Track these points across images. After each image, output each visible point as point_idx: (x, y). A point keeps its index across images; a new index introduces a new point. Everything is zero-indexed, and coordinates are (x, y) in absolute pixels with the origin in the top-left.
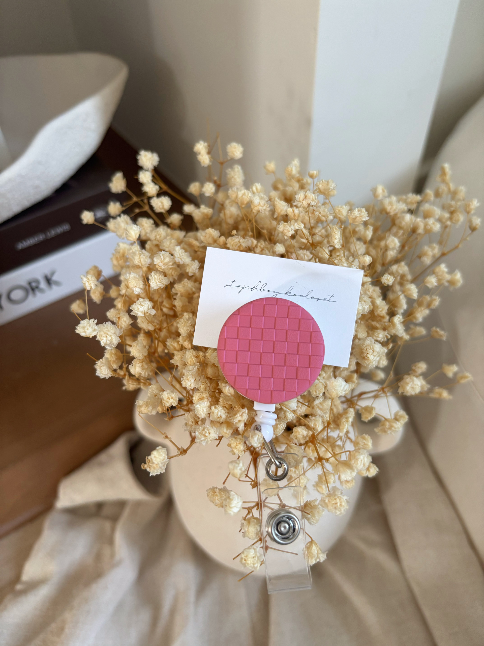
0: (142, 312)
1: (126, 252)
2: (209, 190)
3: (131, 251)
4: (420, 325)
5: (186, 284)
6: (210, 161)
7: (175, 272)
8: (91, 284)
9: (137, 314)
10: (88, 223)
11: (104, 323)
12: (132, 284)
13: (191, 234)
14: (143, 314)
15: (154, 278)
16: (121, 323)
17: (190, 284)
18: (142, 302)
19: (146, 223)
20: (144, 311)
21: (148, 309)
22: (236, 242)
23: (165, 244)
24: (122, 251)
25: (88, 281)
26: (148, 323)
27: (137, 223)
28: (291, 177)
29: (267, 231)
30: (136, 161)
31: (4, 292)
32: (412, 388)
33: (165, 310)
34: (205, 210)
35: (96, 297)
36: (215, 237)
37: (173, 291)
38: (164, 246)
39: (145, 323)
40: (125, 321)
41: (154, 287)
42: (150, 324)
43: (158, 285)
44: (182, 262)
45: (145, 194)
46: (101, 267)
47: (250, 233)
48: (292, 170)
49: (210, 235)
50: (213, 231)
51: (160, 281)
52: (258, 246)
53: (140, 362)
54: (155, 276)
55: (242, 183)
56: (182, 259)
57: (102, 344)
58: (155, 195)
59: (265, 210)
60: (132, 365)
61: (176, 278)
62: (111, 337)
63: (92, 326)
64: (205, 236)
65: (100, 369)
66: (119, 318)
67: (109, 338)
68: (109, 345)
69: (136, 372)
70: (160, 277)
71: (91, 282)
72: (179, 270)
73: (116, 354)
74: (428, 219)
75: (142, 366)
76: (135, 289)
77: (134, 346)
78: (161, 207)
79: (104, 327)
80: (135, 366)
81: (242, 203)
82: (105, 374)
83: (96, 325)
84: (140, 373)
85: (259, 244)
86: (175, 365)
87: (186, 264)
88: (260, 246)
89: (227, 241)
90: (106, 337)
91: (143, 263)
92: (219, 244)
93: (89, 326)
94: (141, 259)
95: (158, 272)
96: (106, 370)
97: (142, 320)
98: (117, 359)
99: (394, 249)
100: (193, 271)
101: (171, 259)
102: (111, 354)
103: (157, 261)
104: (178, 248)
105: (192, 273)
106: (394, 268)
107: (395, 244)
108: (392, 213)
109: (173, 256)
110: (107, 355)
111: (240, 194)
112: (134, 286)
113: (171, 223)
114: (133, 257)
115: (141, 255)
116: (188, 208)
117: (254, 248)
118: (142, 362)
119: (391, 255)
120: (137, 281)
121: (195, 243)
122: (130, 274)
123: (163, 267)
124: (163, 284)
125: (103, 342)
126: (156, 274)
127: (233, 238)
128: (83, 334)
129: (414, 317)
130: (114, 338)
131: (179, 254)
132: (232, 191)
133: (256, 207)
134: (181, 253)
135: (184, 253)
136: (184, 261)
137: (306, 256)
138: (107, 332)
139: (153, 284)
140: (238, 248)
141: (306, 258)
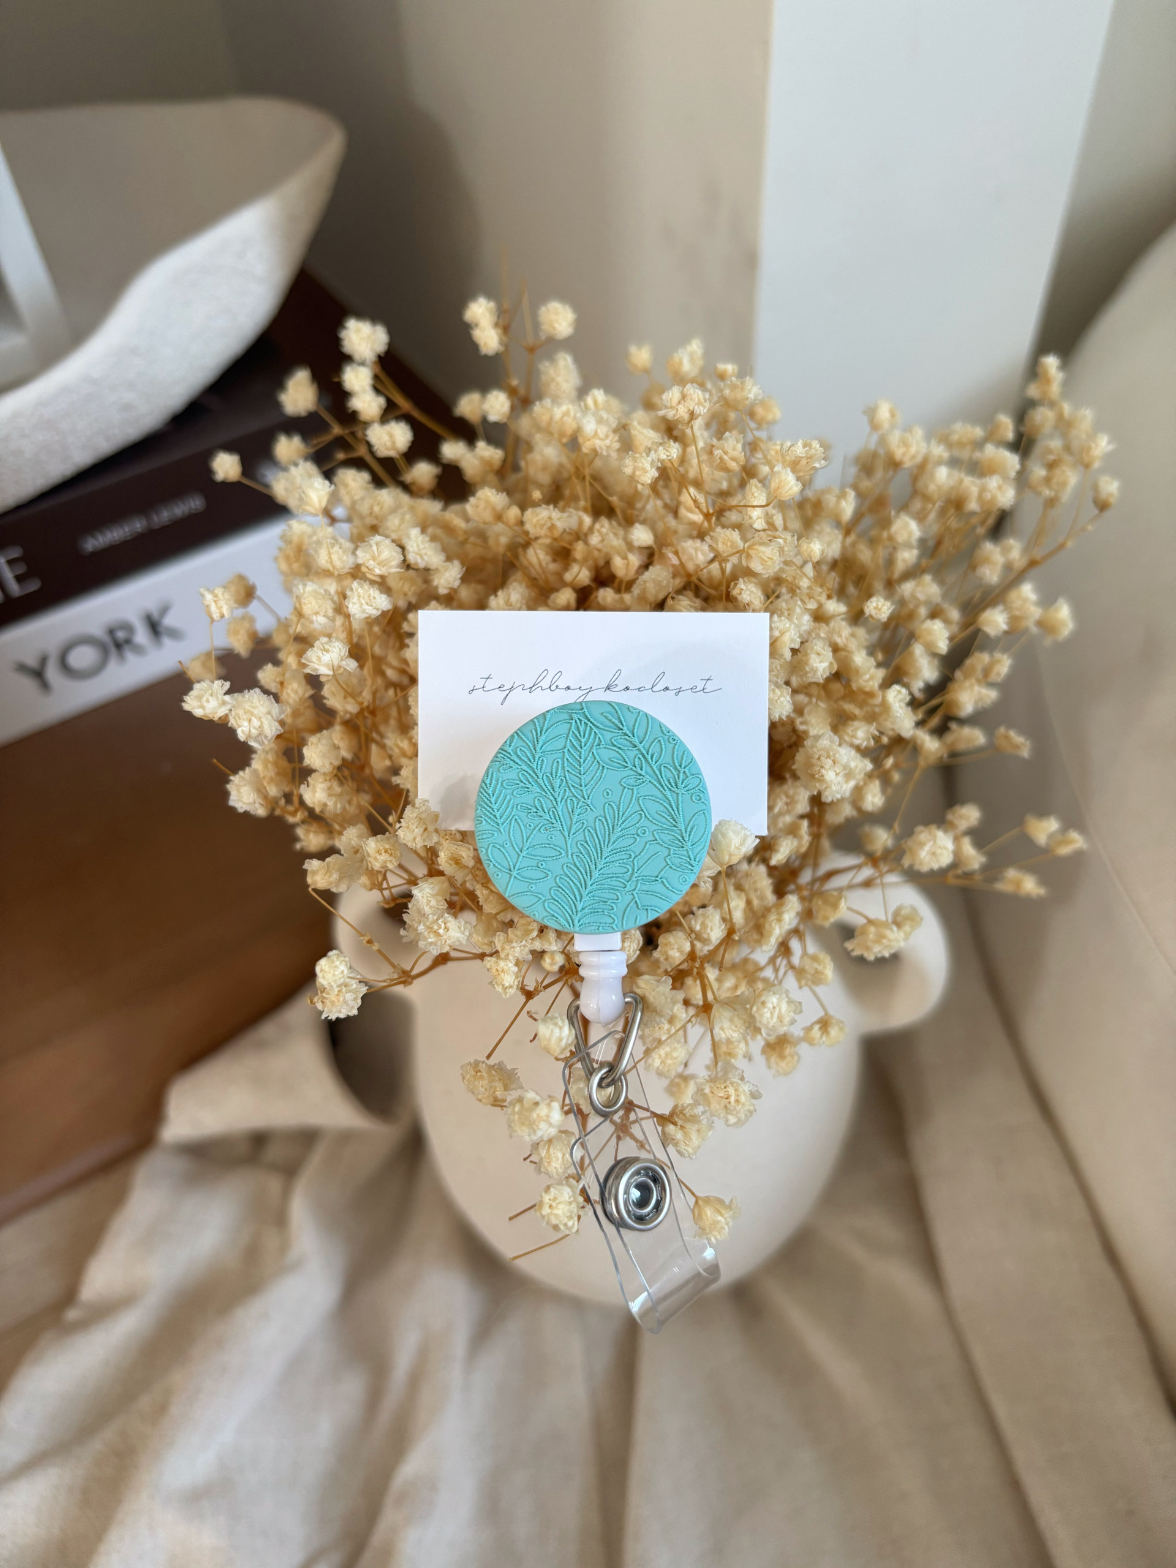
0: (327, 665)
1: (306, 541)
2: (497, 406)
6: (501, 343)
7: (411, 586)
8: (222, 607)
9: (317, 670)
10: (225, 478)
11: (246, 691)
12: (310, 606)
13: (455, 507)
14: (330, 670)
15: (356, 593)
16: (288, 694)
18: (327, 644)
19: (354, 480)
20: (331, 662)
21: (342, 660)
22: (544, 519)
23: (390, 524)
24: (295, 539)
25: (215, 602)
26: (345, 697)
27: (336, 479)
29: (621, 498)
30: (337, 342)
32: (933, 854)
33: (390, 673)
34: (486, 452)
36: (499, 509)
37: (407, 627)
38: (387, 528)
39: (339, 697)
40: (295, 692)
41: (355, 614)
42: (350, 700)
43: (364, 611)
45: (354, 415)
46: (253, 579)
47: (582, 503)
48: (681, 363)
49: (488, 502)
50: (493, 494)
51: (369, 601)
52: (595, 530)
53: (326, 780)
54: (360, 590)
55: (574, 394)
56: (425, 557)
57: (242, 736)
58: (377, 418)
59: (608, 447)
60: (308, 786)
61: (414, 601)
62: (261, 722)
63: (217, 696)
64: (477, 506)
65: (239, 791)
66: (282, 683)
67: (256, 722)
68: (256, 739)
69: (316, 801)
70: (371, 591)
71: (222, 603)
72: (419, 581)
73: (276, 764)
74: (988, 478)
75: (330, 788)
76: (316, 616)
77: (312, 743)
78: (389, 444)
79: (245, 700)
80: (314, 787)
81: (562, 435)
82: (248, 804)
83: (228, 693)
84: (325, 805)
85: (597, 526)
86: (402, 790)
87: (432, 567)
88: (599, 531)
89: (525, 516)
90: (250, 721)
91: (338, 564)
92: (507, 524)
93: (211, 695)
94: (332, 556)
95: (368, 582)
96: (252, 795)
97: (333, 689)
98: (278, 774)
99: (908, 545)
100: (449, 583)
101: (395, 554)
102: (265, 763)
103: (363, 557)
104: (415, 532)
105: (446, 588)
106: (907, 588)
107: (910, 534)
108: (908, 464)
109: (403, 548)
110: (257, 764)
111: (558, 412)
112: (314, 611)
113: (413, 483)
114: (316, 551)
115: (333, 545)
116: (452, 450)
117: (586, 535)
118: (330, 780)
119: (904, 561)
120: (320, 601)
121: (459, 523)
122: (305, 585)
123: (378, 571)
124: (378, 609)
125: (243, 732)
126: (362, 587)
127: (538, 510)
128: (198, 712)
129: (953, 704)
130: (266, 722)
131: (418, 546)
132: (543, 407)
133: (589, 440)
134: (422, 543)
135: (429, 543)
136: (426, 562)
137: (700, 554)
138: (252, 709)
139: (355, 607)
140: (549, 534)
141: (702, 558)
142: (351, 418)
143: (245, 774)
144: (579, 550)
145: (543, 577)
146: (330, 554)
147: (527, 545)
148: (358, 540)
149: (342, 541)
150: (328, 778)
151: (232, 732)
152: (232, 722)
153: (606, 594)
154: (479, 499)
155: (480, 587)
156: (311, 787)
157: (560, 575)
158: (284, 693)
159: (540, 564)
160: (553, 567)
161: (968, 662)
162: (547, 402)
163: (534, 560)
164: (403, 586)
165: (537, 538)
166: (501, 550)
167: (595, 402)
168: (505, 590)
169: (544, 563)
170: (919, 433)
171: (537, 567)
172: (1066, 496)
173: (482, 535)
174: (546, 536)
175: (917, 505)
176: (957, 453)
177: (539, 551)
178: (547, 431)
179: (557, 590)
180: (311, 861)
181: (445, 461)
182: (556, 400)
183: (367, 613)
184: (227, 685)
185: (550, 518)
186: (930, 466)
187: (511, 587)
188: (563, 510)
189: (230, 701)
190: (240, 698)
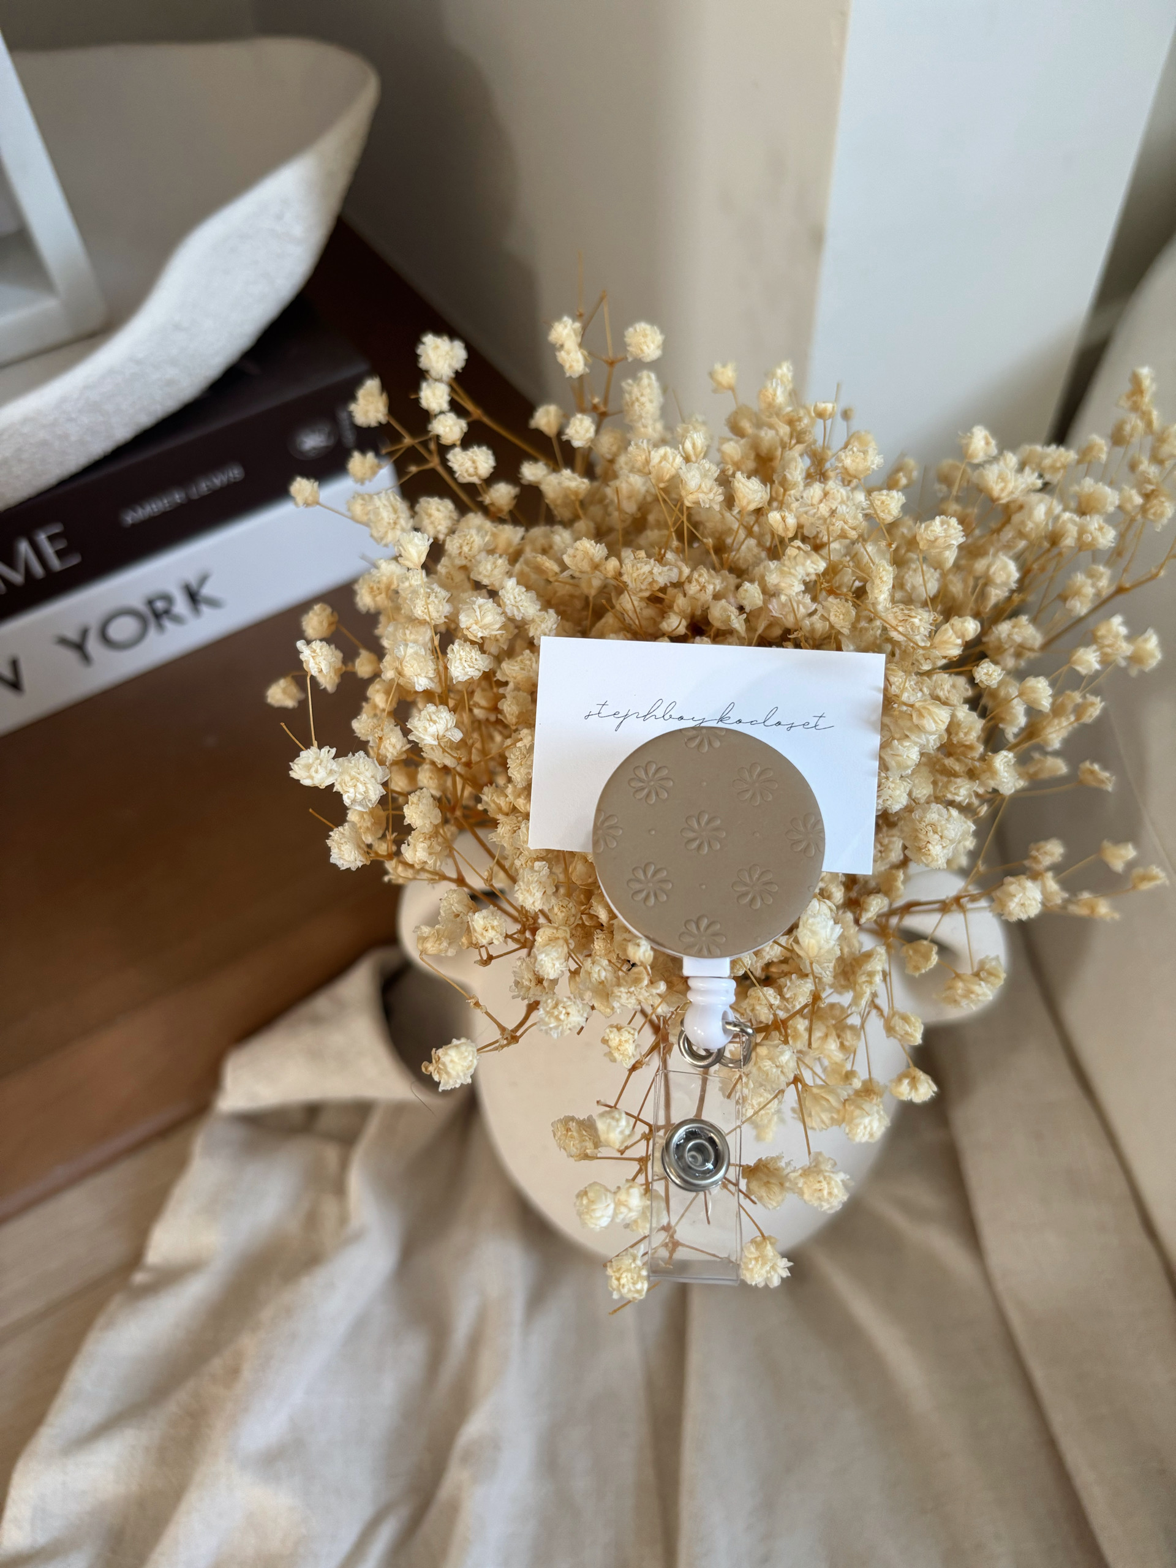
0: (433, 736)
2: (582, 431)
3: (407, 584)
4: (1056, 754)
8: (320, 663)
9: (423, 740)
11: (352, 755)
12: (411, 667)
14: (435, 740)
15: (458, 655)
16: (386, 749)
18: (434, 713)
20: (436, 734)
21: (447, 730)
22: (644, 574)
23: (481, 569)
24: (384, 579)
25: (314, 657)
26: (443, 752)
27: (418, 508)
32: (1023, 905)
34: (571, 480)
36: (597, 560)
39: (436, 751)
40: (394, 744)
41: (458, 677)
42: (449, 756)
43: (466, 674)
44: (521, 615)
45: (434, 437)
48: (774, 395)
49: (585, 552)
50: (591, 545)
51: (470, 663)
52: (694, 580)
53: (425, 839)
54: (461, 651)
56: (520, 608)
57: (347, 801)
58: (460, 443)
59: (711, 501)
62: (366, 787)
63: (324, 764)
64: (574, 556)
65: (339, 848)
66: (381, 738)
67: (361, 788)
68: (360, 804)
69: (417, 859)
70: (473, 654)
73: (371, 814)
74: (1088, 517)
75: (429, 847)
76: (418, 678)
77: (412, 803)
78: (471, 470)
79: (351, 764)
80: (415, 846)
81: (659, 479)
82: (349, 861)
83: (335, 759)
84: (425, 862)
85: (695, 575)
87: (529, 618)
88: (697, 580)
89: (624, 568)
90: (355, 786)
91: (434, 615)
92: (602, 572)
93: (320, 764)
94: (429, 606)
95: (468, 643)
96: (353, 853)
97: (431, 747)
98: (372, 824)
103: (467, 621)
104: (511, 583)
107: (1009, 575)
108: (1005, 500)
110: (352, 819)
111: (656, 456)
112: (418, 673)
113: (491, 506)
115: (428, 596)
116: (532, 471)
117: (684, 583)
118: (430, 838)
119: (997, 597)
120: (422, 664)
123: (480, 635)
124: (479, 670)
125: (349, 797)
126: (462, 649)
128: (304, 780)
130: (372, 788)
131: (514, 597)
132: (638, 447)
133: (691, 494)
134: (519, 595)
135: (525, 593)
136: (523, 614)
137: (801, 607)
138: (358, 776)
139: (458, 669)
140: (648, 587)
141: (802, 611)
143: (345, 830)
144: (677, 600)
145: (638, 623)
147: (621, 591)
149: (437, 589)
150: (428, 836)
151: (339, 796)
152: (337, 788)
156: (411, 846)
157: (655, 622)
158: (383, 748)
159: (635, 611)
160: (645, 613)
163: (628, 606)
165: (633, 588)
166: (592, 592)
167: (694, 447)
169: (638, 610)
170: (1011, 460)
171: (632, 614)
174: (645, 588)
177: (633, 598)
181: (524, 482)
183: (469, 675)
184: (334, 751)
185: (651, 572)
186: (1026, 502)
189: (336, 769)
190: (346, 764)
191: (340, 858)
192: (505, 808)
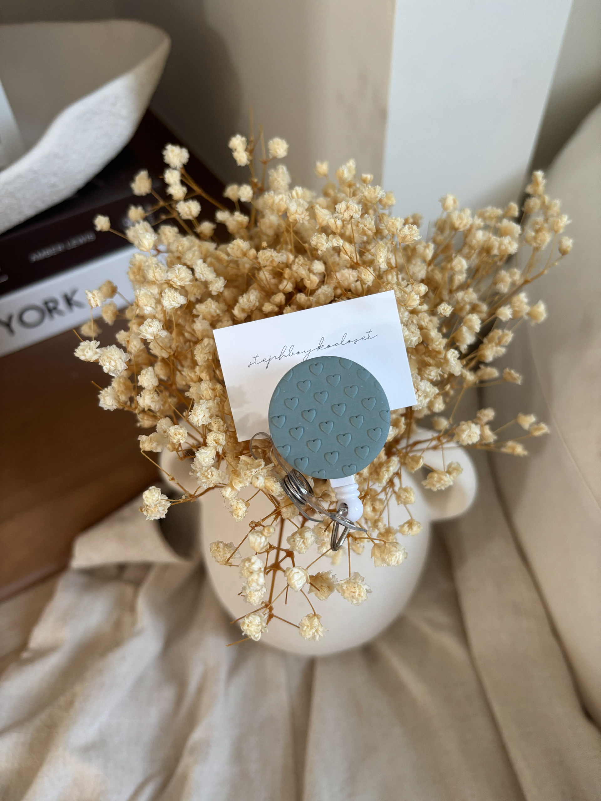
0: (151, 334)
1: (143, 264)
2: (246, 193)
3: (146, 264)
5: (209, 304)
6: (248, 160)
7: (198, 290)
8: (97, 301)
9: (145, 336)
10: (102, 229)
11: (109, 346)
12: (142, 301)
13: (222, 246)
14: (152, 337)
15: (167, 295)
16: (131, 347)
17: (214, 304)
18: (150, 322)
19: (170, 232)
20: (153, 332)
21: (159, 331)
22: (268, 257)
24: (137, 263)
25: (94, 298)
26: (161, 350)
27: (160, 231)
28: (342, 181)
30: (162, 157)
31: (15, 313)
32: (470, 436)
33: (187, 335)
34: (239, 217)
35: (108, 318)
36: (245, 250)
37: (194, 312)
38: (186, 259)
39: (157, 349)
40: (135, 346)
41: (167, 306)
42: (163, 351)
43: (171, 305)
45: (170, 196)
46: (116, 283)
47: (289, 247)
48: (343, 173)
49: (239, 246)
50: (242, 242)
51: (174, 299)
52: (296, 262)
53: (150, 394)
54: (169, 293)
55: (287, 187)
56: (205, 275)
57: (105, 370)
58: (183, 198)
59: (303, 219)
60: (141, 396)
61: (199, 298)
62: (116, 363)
63: (92, 349)
64: (233, 249)
65: (104, 399)
66: (128, 341)
67: (113, 363)
68: (114, 373)
69: (145, 404)
70: (175, 295)
71: (97, 298)
72: (202, 287)
73: (125, 384)
74: (504, 237)
75: (152, 398)
76: (146, 307)
77: (143, 374)
78: (188, 212)
79: (107, 351)
80: (144, 397)
81: (279, 211)
82: (109, 406)
83: (98, 347)
84: (150, 406)
85: (297, 260)
86: (191, 399)
87: (209, 280)
88: (298, 263)
89: (258, 255)
90: (110, 362)
91: (159, 278)
92: (249, 258)
93: (90, 349)
94: (155, 274)
95: (174, 289)
96: (111, 401)
97: (155, 345)
98: (126, 389)
99: (461, 272)
100: (218, 289)
101: (188, 275)
102: (119, 383)
103: (171, 276)
104: (200, 262)
105: (216, 292)
106: (460, 295)
107: (462, 267)
108: (462, 229)
109: (192, 270)
110: (114, 384)
111: (277, 199)
112: (145, 304)
113: (201, 233)
114: (147, 271)
115: (156, 268)
116: (222, 216)
117: (291, 264)
118: (153, 394)
119: (459, 280)
120: (148, 299)
121: (224, 256)
122: (140, 290)
123: (179, 284)
124: (179, 304)
125: (106, 368)
126: (170, 292)
127: (265, 251)
128: (82, 358)
129: (483, 356)
130: (119, 363)
131: (201, 269)
132: (269, 195)
133: (293, 215)
134: (204, 268)
135: (207, 268)
136: (206, 278)
137: (351, 277)
138: (111, 356)
139: (167, 302)
140: (271, 264)
141: (352, 279)
142: (169, 198)
143: (109, 390)
144: (287, 272)
145: (268, 286)
146: (154, 273)
147: (259, 269)
148: (170, 265)
149: (161, 265)
150: (152, 392)
151: (101, 368)
152: (101, 363)
153: (301, 297)
154: (234, 245)
155: (235, 290)
156: (142, 397)
157: (277, 286)
158: (129, 347)
159: (267, 280)
160: (273, 281)
161: (491, 334)
162: (272, 193)
163: (263, 277)
164: (193, 290)
165: (264, 267)
166: (246, 271)
167: (297, 194)
168: (247, 293)
169: (268, 279)
170: (468, 212)
171: (265, 281)
172: (544, 247)
173: (236, 263)
174: (270, 265)
175: (466, 250)
176: (488, 223)
177: (266, 273)
178: (272, 209)
179: (275, 294)
180: (142, 436)
181: (218, 221)
182: (277, 192)
183: (173, 306)
184: (98, 343)
185: (272, 256)
186: (473, 230)
187: (251, 292)
188: (278, 252)
189: (99, 352)
190: (105, 350)
191: (105, 404)
192: (195, 378)
